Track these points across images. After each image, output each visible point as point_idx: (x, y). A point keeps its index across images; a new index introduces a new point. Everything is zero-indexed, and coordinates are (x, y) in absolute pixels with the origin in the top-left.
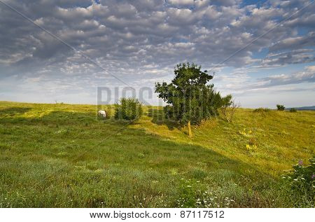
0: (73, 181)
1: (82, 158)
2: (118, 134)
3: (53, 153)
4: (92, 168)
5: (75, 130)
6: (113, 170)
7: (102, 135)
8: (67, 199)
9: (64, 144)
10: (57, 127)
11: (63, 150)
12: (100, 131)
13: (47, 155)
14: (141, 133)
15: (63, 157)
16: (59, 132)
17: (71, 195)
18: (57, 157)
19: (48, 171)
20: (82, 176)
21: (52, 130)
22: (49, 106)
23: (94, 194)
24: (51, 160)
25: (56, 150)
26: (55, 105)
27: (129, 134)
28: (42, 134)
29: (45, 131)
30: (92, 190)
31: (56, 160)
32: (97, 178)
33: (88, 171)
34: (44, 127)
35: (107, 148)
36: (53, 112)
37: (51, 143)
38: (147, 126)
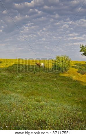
0: (27, 108)
1: (32, 94)
2: (54, 80)
3: (15, 90)
4: (38, 101)
5: (28, 76)
6: (51, 103)
7: (44, 80)
8: (24, 119)
9: (21, 85)
10: (17, 74)
11: (20, 89)
12: (43, 77)
13: (11, 91)
14: (69, 80)
15: (21, 93)
16: (18, 77)
17: (26, 116)
18: (17, 92)
19: (12, 101)
20: (32, 105)
21: (14, 76)
22: (12, 60)
23: (40, 117)
24: (14, 94)
25: (16, 88)
26: (16, 60)
27: (62, 80)
28: (9, 78)
29: (10, 77)
30: (38, 115)
31: (17, 94)
32: (41, 107)
33: (36, 103)
34: (10, 73)
35: (47, 89)
36: (14, 64)
37: (13, 84)
38: (74, 75)
